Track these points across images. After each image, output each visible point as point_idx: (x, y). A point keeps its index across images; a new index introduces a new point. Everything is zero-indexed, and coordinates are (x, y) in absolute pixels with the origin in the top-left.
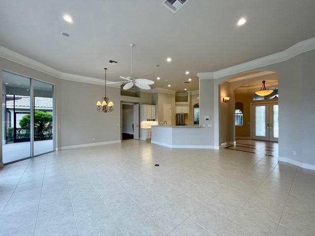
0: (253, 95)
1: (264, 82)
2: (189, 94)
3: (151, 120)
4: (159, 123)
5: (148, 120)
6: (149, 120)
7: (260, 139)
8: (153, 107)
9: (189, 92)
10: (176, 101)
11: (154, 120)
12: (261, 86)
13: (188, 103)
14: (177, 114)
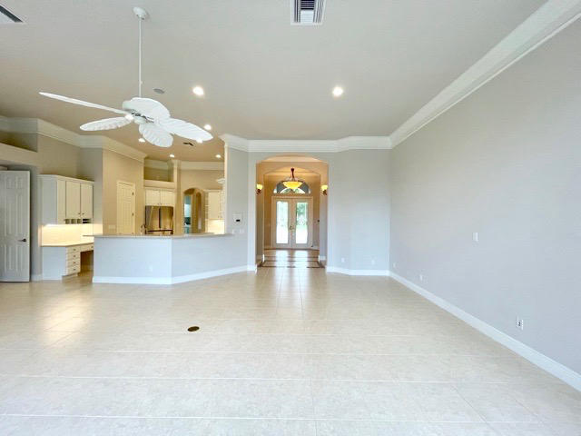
0: (280, 186)
1: (293, 170)
2: (175, 167)
3: (79, 222)
4: (105, 228)
5: (67, 222)
6: (73, 222)
7: (281, 248)
8: (86, 186)
9: (176, 162)
10: (145, 178)
11: (86, 221)
12: (290, 174)
13: (174, 184)
14: (147, 209)
